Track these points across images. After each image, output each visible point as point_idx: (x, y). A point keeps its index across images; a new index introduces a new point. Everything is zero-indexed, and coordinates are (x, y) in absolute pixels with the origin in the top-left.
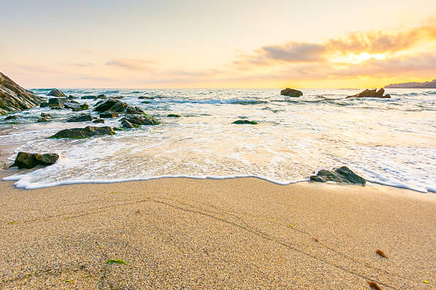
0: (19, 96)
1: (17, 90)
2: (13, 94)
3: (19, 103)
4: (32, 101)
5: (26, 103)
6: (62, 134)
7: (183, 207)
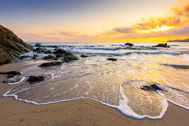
0: (25, 47)
1: (24, 44)
2: (23, 46)
3: (25, 49)
4: (30, 49)
5: (28, 50)
6: (43, 65)
7: (96, 106)
